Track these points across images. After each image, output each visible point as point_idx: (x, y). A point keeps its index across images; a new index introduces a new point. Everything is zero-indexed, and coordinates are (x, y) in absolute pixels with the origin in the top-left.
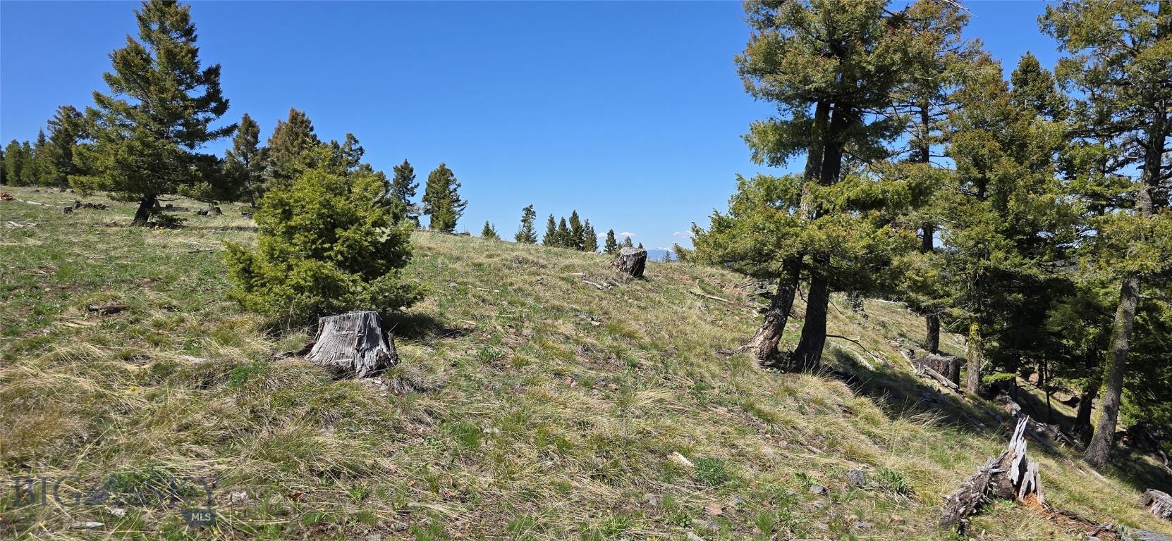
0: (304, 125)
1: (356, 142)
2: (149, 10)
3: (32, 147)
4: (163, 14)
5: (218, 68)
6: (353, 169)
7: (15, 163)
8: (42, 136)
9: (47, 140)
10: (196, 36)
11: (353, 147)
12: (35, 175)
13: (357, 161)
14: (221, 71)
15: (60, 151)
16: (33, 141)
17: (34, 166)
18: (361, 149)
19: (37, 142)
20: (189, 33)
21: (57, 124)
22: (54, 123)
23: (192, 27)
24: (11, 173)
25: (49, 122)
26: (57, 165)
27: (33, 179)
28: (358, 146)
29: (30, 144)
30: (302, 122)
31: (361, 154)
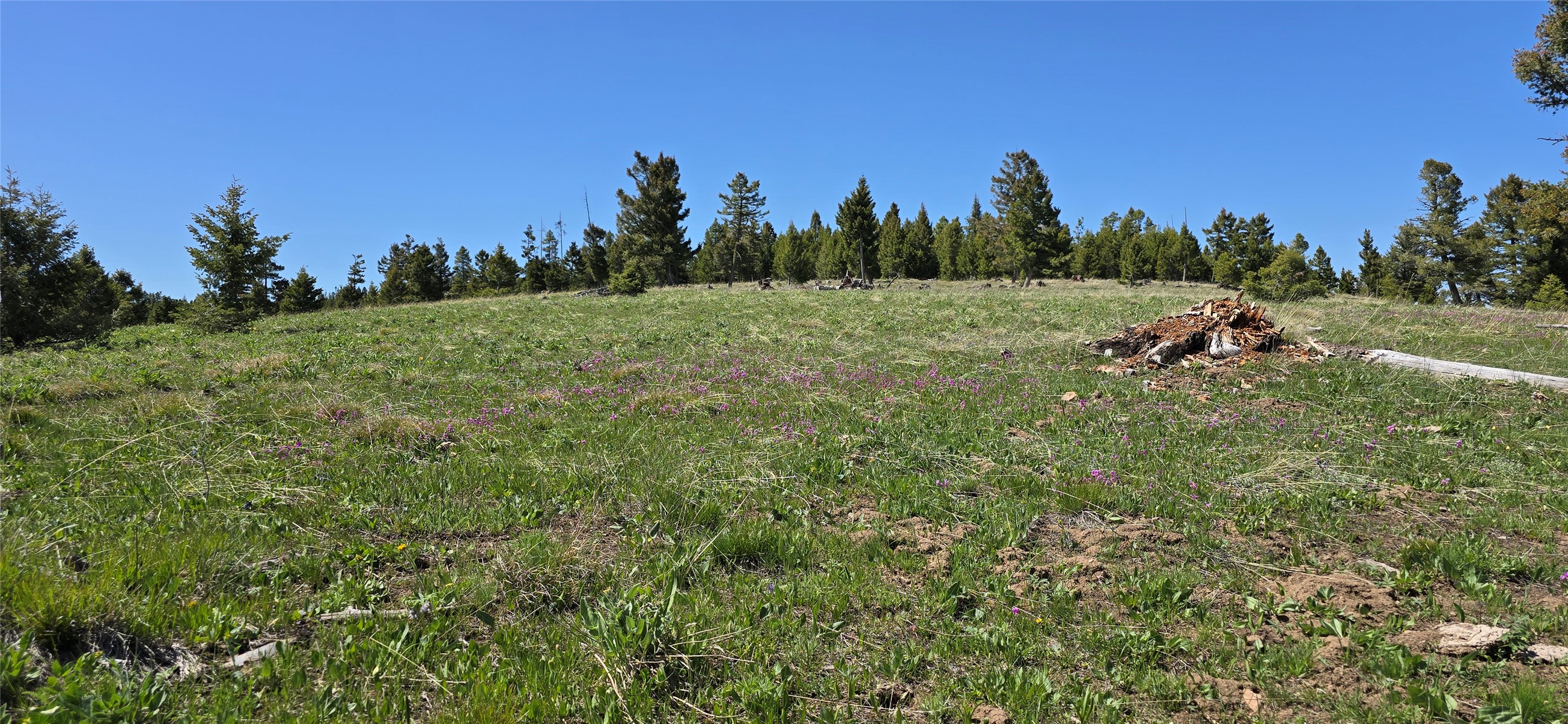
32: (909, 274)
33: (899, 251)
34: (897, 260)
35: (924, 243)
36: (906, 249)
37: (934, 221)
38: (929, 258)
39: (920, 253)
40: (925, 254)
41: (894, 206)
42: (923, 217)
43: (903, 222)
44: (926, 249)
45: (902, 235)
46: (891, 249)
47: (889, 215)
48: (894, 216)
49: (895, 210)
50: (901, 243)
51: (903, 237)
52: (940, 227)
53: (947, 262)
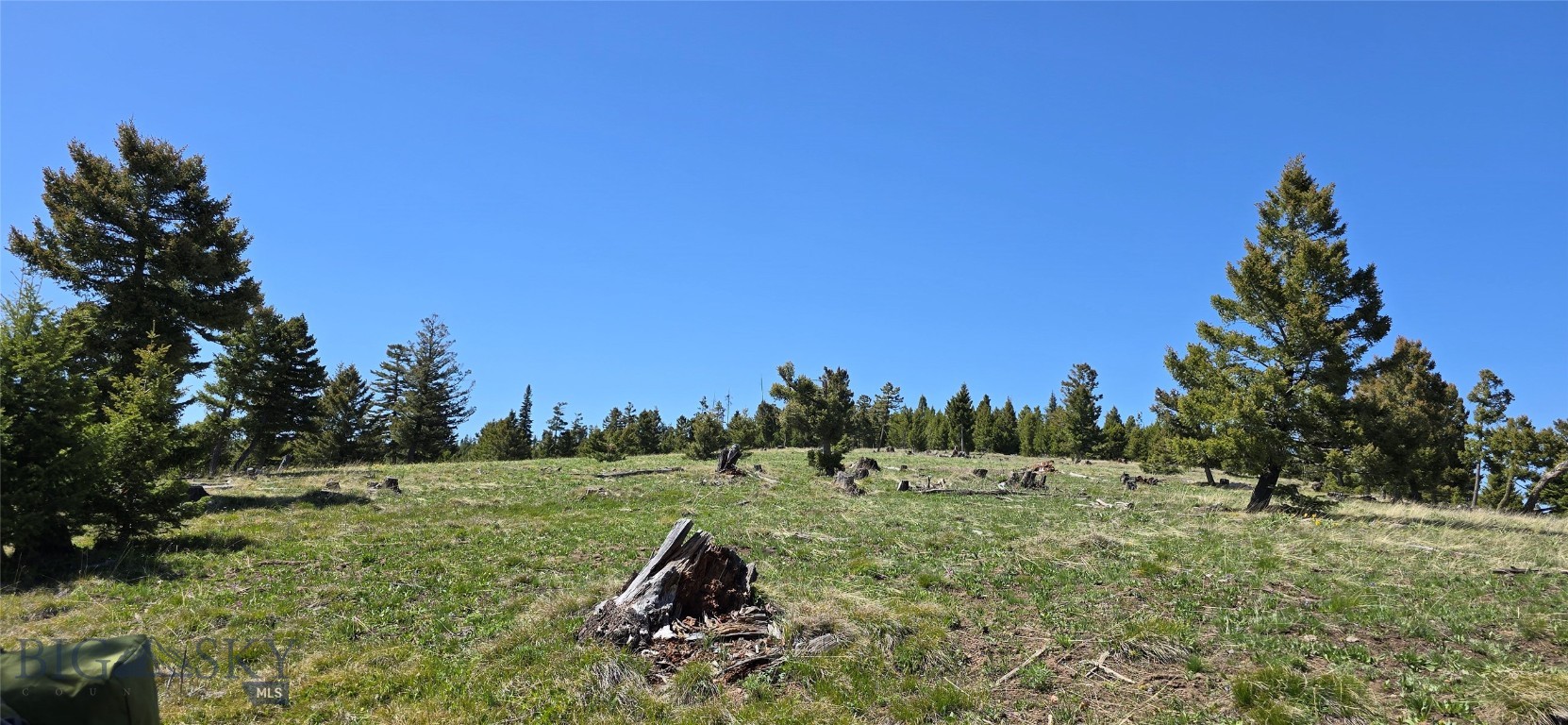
0: (1420, 361)
1: (1498, 382)
2: (1276, 202)
3: (1043, 412)
4: (1298, 201)
5: (1371, 269)
6: (1493, 427)
7: (1029, 430)
8: (1053, 400)
9: (1059, 403)
10: (1344, 226)
11: (1493, 392)
12: (1046, 444)
13: (1499, 413)
14: (1376, 274)
15: (1078, 416)
16: (1044, 406)
17: (1045, 434)
18: (1507, 394)
19: (1048, 407)
20: (1328, 223)
21: (1071, 385)
22: (1067, 384)
23: (1335, 215)
24: (1024, 443)
25: (1063, 383)
26: (1075, 431)
27: (1044, 448)
28: (1500, 389)
29: (1041, 409)
30: (1418, 356)
31: (1508, 402)
32: (997, 450)
33: (989, 432)
34: (988, 438)
35: (1009, 427)
36: (995, 430)
37: (1018, 410)
38: (1013, 438)
39: (1005, 434)
40: (1010, 435)
41: (987, 397)
42: (1010, 406)
43: (993, 409)
44: (1010, 432)
45: (992, 420)
46: (983, 430)
47: (982, 403)
48: (986, 405)
49: (987, 400)
50: (991, 425)
51: (993, 421)
52: (1023, 413)
53: (1026, 442)
